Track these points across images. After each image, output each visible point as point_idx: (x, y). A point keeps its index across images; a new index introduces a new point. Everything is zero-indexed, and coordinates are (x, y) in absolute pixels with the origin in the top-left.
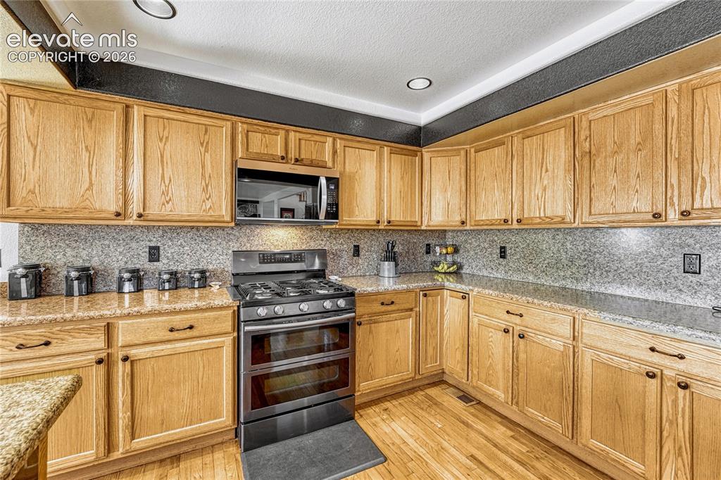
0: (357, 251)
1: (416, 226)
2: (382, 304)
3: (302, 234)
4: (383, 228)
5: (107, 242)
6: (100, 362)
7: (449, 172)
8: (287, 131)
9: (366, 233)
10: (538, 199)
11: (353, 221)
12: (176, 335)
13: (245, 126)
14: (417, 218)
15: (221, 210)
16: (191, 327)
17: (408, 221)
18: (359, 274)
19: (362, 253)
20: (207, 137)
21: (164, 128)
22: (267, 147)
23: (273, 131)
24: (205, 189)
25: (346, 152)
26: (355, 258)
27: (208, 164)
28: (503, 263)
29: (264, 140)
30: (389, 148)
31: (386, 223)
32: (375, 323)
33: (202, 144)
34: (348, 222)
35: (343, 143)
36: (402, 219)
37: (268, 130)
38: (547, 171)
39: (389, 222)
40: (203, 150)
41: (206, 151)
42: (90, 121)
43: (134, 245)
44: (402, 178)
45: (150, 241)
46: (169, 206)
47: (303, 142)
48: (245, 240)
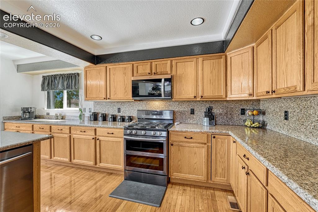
0: (193, 112)
1: (222, 98)
2: (185, 138)
3: (166, 104)
4: (199, 100)
5: (109, 107)
6: (93, 139)
7: (242, 63)
8: (151, 62)
9: (198, 102)
10: (283, 74)
11: (181, 97)
12: (109, 135)
13: (136, 64)
14: (223, 94)
15: (130, 95)
16: (113, 134)
17: (215, 96)
18: (194, 123)
19: (196, 113)
20: (125, 71)
21: (114, 71)
22: (144, 70)
23: (146, 64)
24: (125, 89)
25: (178, 65)
26: (192, 115)
27: (126, 80)
28: (286, 123)
29: (143, 68)
30: (202, 58)
31: (200, 98)
32: (181, 146)
33: (124, 74)
34: (178, 98)
35: (176, 61)
36: (211, 95)
37: (144, 64)
38: (288, 50)
39: (202, 97)
40: (124, 75)
41: (125, 76)
42: (99, 73)
43: (114, 107)
44: (211, 72)
45: (118, 106)
46: (116, 95)
47: (158, 65)
48: (144, 106)
